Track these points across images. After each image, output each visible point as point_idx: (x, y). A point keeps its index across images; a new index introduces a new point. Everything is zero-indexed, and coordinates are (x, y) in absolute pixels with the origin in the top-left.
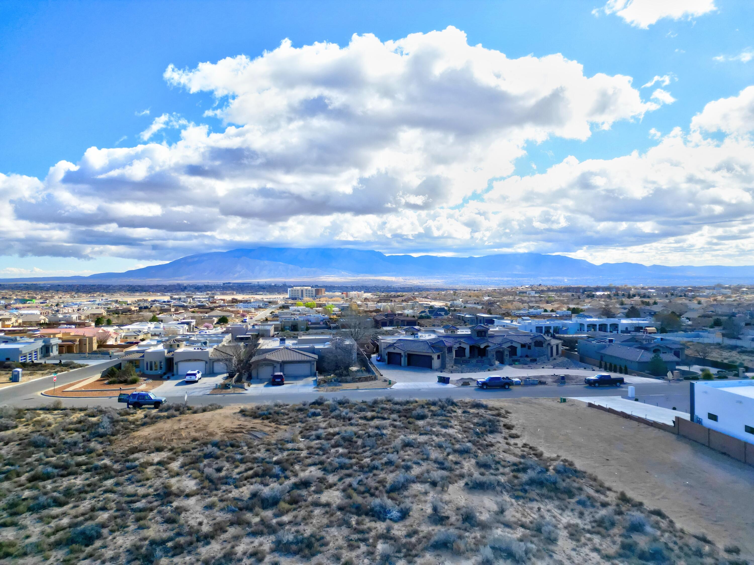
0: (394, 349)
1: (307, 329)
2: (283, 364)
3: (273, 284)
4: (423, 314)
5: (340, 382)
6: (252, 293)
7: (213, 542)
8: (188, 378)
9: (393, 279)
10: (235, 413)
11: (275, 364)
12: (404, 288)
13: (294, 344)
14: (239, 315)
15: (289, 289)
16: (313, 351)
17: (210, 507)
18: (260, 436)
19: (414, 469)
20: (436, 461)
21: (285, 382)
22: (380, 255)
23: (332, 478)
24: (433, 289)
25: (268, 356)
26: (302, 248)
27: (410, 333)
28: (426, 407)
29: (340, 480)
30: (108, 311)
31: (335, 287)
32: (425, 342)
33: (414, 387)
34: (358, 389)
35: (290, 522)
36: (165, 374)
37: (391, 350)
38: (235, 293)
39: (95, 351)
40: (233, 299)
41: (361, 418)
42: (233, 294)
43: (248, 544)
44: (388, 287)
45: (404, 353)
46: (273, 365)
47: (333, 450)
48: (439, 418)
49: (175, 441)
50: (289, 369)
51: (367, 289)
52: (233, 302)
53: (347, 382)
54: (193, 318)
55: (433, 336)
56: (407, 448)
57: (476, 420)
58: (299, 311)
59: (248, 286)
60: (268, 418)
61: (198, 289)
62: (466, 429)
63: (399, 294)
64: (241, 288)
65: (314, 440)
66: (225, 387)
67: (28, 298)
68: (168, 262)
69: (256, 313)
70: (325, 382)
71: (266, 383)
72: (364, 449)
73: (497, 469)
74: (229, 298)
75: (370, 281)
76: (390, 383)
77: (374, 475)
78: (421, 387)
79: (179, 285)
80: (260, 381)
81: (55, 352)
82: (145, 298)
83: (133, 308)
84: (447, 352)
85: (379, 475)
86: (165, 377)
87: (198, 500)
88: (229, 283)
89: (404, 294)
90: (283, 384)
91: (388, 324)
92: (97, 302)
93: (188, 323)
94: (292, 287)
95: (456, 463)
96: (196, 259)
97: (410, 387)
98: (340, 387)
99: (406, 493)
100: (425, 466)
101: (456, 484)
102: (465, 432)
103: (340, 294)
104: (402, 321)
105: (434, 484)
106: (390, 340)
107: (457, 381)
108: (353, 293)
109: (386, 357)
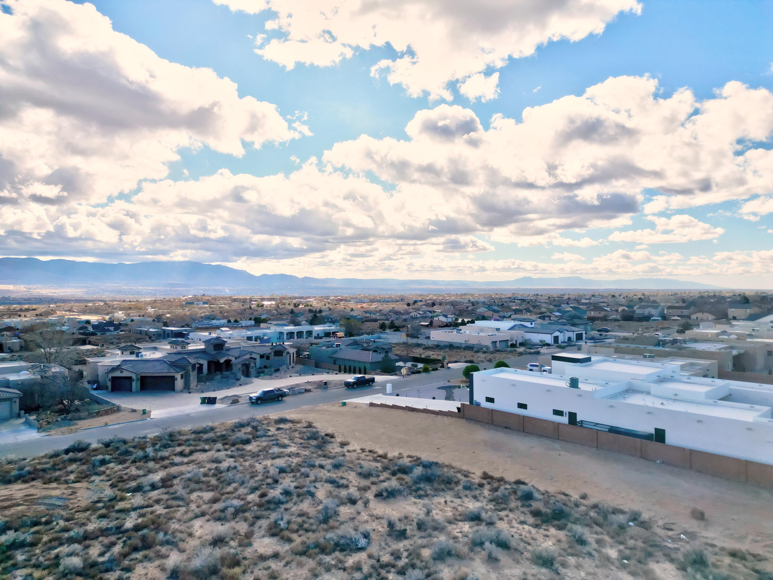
0: (122, 372)
24: (72, 301)
27: (128, 352)
37: (117, 374)
45: (137, 375)
55: (160, 354)
57: (298, 435)
70: (49, 423)
76: (144, 413)
84: (191, 370)
107: (224, 399)
109: (109, 384)
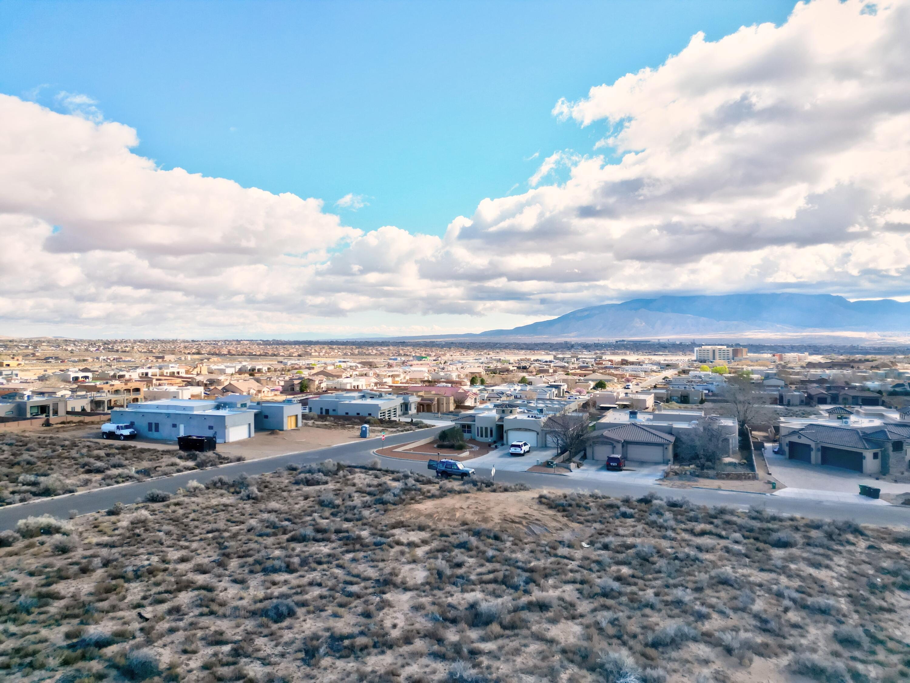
0: (799, 437)
1: (702, 402)
2: (626, 444)
3: (678, 343)
4: (898, 389)
5: (698, 476)
6: (650, 354)
7: (389, 652)
8: (512, 450)
9: (863, 335)
10: (533, 498)
11: (615, 444)
12: (880, 349)
13: (648, 420)
14: (623, 380)
15: (696, 349)
16: (670, 431)
17: (417, 608)
18: (538, 532)
19: (713, 621)
20: (756, 616)
21: (624, 468)
22: (841, 301)
23: (584, 607)
25: (606, 433)
26: (718, 295)
27: (835, 416)
28: (803, 529)
29: (594, 610)
30: (486, 371)
31: (765, 346)
32: (855, 431)
33: (812, 498)
34: (719, 489)
35: (489, 653)
36: (495, 442)
37: (795, 439)
38: (628, 352)
39: (452, 412)
40: (623, 360)
41: (685, 530)
42: (625, 354)
43: (422, 666)
44: (853, 347)
45: (817, 444)
46: (612, 444)
47: (614, 568)
48: (816, 550)
49: (444, 521)
50: (634, 452)
51: (815, 350)
52: (623, 364)
53: (708, 477)
54: (564, 381)
55: (877, 423)
56: (720, 587)
57: (886, 564)
58: (700, 377)
59: (645, 345)
60: (564, 510)
61: (587, 347)
62: (854, 576)
63: (869, 357)
64: (637, 347)
65: (600, 549)
66: (548, 464)
67: (424, 356)
68: (556, 317)
69: (646, 378)
70: (676, 474)
71: (600, 466)
72: (656, 575)
73: (873, 653)
74: (617, 358)
75: (820, 338)
76: (774, 486)
77: (644, 616)
78: (823, 499)
79: (566, 343)
80: (595, 462)
81: (413, 411)
82: (528, 357)
83: (511, 368)
84: (891, 449)
85: (651, 617)
86: (493, 446)
87: (412, 597)
88: (623, 341)
89: (878, 357)
90: (621, 470)
91: (829, 400)
92: (481, 361)
93: (557, 387)
94: (700, 345)
95: (795, 626)
96: (586, 313)
97: (805, 497)
98: (695, 483)
99: (674, 654)
100: (735, 619)
101: (774, 660)
102: (852, 579)
103: (770, 356)
104: (854, 397)
105: (729, 651)
106: (796, 423)
107: (898, 496)
108: (790, 356)
109: (787, 449)
